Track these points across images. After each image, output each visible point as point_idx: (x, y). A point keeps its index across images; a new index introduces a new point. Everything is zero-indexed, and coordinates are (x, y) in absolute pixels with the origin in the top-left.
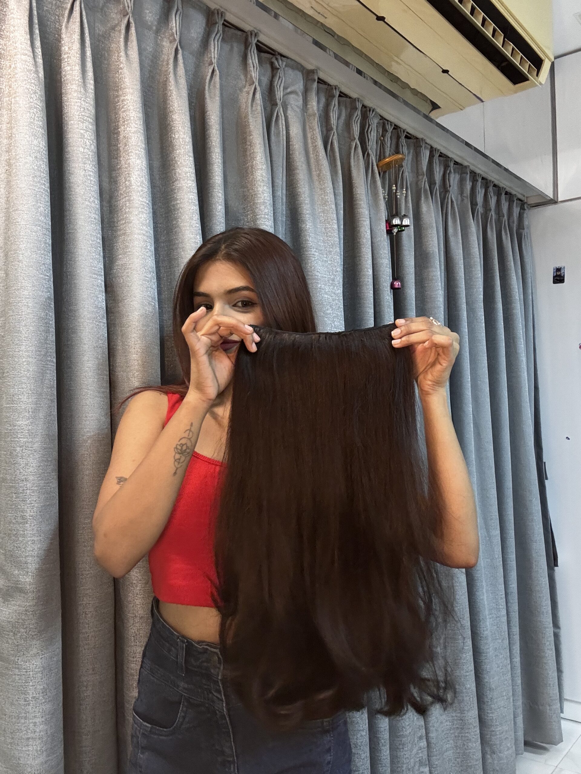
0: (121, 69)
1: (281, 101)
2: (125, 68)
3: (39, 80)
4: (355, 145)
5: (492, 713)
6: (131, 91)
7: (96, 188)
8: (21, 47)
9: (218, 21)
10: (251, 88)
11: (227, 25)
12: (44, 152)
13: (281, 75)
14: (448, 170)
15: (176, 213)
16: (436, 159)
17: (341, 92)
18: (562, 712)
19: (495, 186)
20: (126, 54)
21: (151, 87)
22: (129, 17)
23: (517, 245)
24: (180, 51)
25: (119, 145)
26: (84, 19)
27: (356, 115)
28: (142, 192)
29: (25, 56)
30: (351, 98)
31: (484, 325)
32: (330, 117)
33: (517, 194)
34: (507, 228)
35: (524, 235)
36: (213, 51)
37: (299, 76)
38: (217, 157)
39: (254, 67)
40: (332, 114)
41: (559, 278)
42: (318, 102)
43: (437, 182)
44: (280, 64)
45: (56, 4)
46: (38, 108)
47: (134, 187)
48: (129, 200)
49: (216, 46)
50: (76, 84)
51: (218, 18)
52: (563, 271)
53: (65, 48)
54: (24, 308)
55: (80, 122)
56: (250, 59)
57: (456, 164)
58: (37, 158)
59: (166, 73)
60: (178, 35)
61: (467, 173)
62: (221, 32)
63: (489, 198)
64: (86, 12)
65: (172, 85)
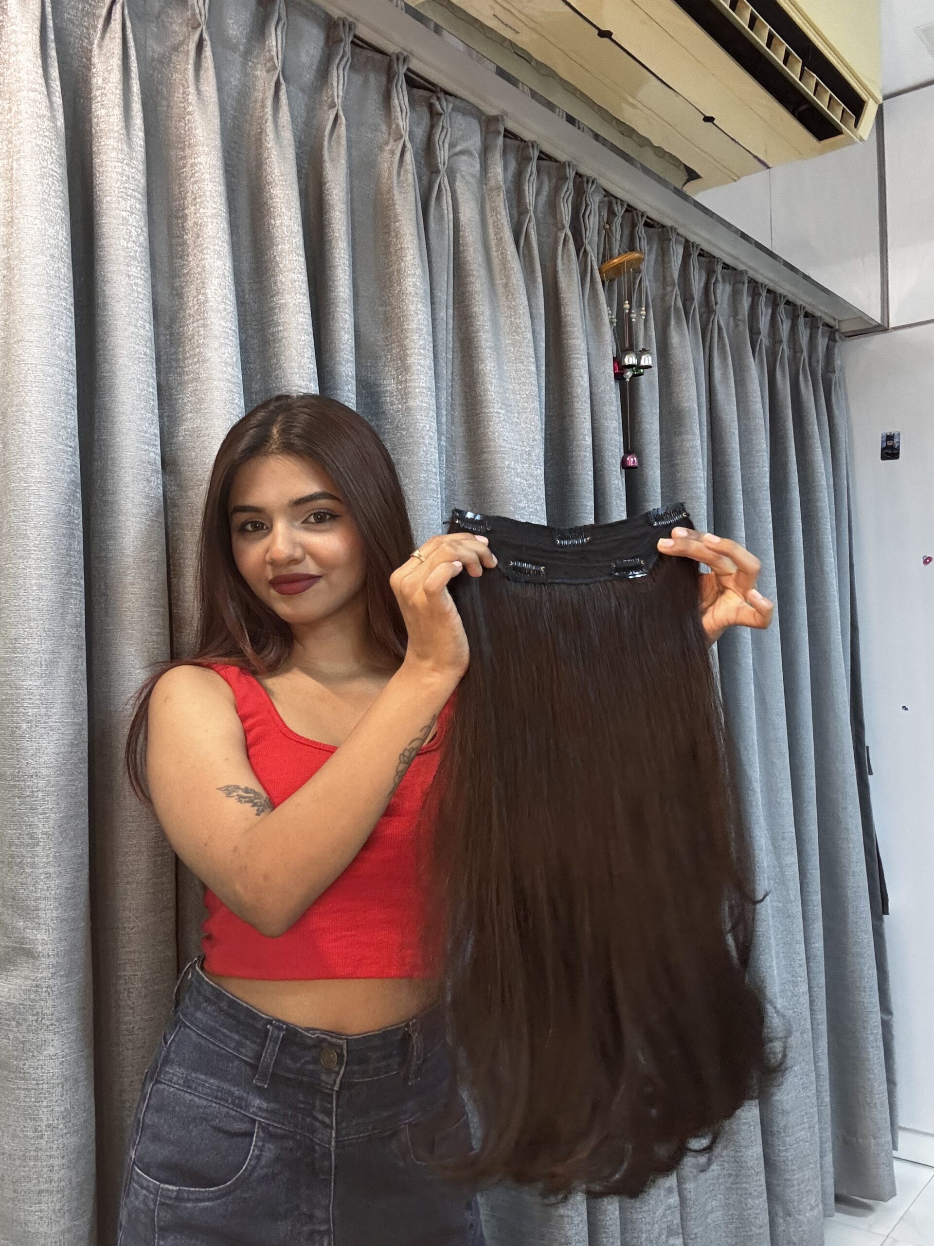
0: (190, 113)
1: (446, 166)
2: (196, 113)
3: (57, 132)
4: (563, 237)
5: (786, 1150)
6: (206, 149)
7: (147, 305)
8: (29, 79)
9: (344, 37)
10: (397, 145)
11: (359, 43)
12: (65, 247)
13: (445, 124)
14: (713, 276)
15: (277, 345)
16: (694, 260)
17: (541, 152)
18: (895, 1148)
19: (788, 303)
20: (199, 91)
21: (236, 143)
22: (202, 30)
23: (823, 400)
24: (283, 87)
25: (185, 237)
26: (128, 33)
27: (565, 189)
28: (224, 313)
29: (35, 93)
30: (558, 161)
31: (771, 526)
32: (524, 191)
33: (824, 317)
34: (808, 369)
35: (835, 383)
36: (335, 84)
37: (475, 125)
39: (401, 111)
40: (527, 188)
41: (890, 451)
42: (505, 168)
43: (696, 296)
44: (445, 106)
45: (83, 10)
46: (56, 176)
47: (212, 303)
48: (204, 326)
49: (341, 77)
50: (114, 138)
51: (344, 32)
52: (897, 440)
53: (97, 81)
54: (32, 499)
55: (120, 199)
56: (396, 97)
57: (725, 269)
58: (54, 257)
59: (260, 121)
60: (280, 60)
61: (744, 283)
62: (349, 54)
63: (778, 321)
64: (131, 22)
65: (271, 142)
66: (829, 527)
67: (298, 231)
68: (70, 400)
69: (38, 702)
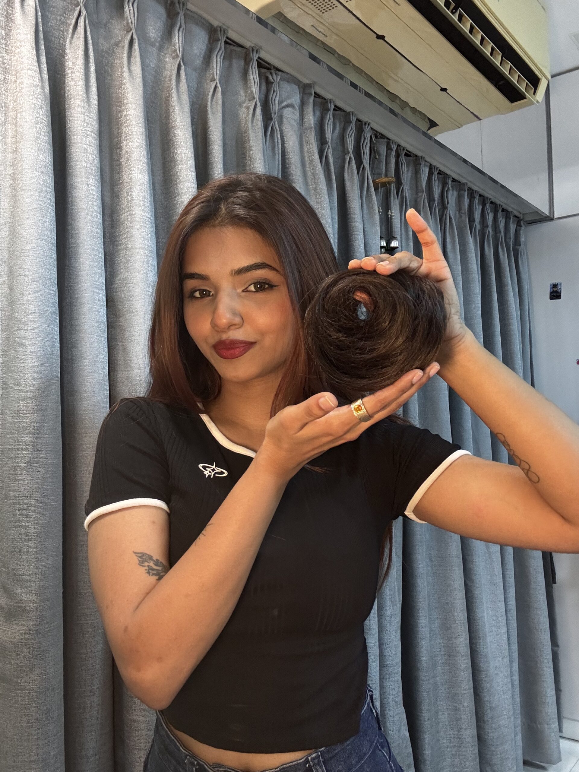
0: (124, 84)
1: (276, 115)
2: (128, 84)
3: (45, 95)
4: (348, 158)
5: (492, 732)
6: (134, 106)
7: (99, 202)
8: (28, 62)
9: (221, 38)
10: (252, 104)
11: (229, 42)
12: (50, 167)
13: (275, 89)
14: (446, 186)
16: (435, 176)
17: (335, 106)
18: (560, 730)
19: (492, 203)
20: (129, 69)
21: (154, 103)
22: (133, 33)
23: (513, 261)
24: (183, 68)
25: (121, 160)
26: (88, 35)
27: (350, 129)
28: (144, 207)
29: (31, 72)
30: (346, 112)
32: (325, 130)
33: (514, 211)
34: (504, 244)
35: (521, 252)
36: (215, 67)
37: (296, 88)
39: (255, 83)
40: (326, 128)
41: (555, 294)
42: (314, 116)
43: (436, 199)
44: (275, 78)
45: (60, 20)
46: (44, 123)
47: (136, 201)
48: (131, 215)
49: (219, 62)
50: (79, 99)
51: (221, 35)
52: (560, 287)
53: (69, 64)
54: (29, 323)
55: (83, 137)
56: (251, 74)
57: (454, 182)
58: (43, 173)
59: (168, 89)
60: (181, 52)
61: (465, 191)
62: (223, 48)
63: (486, 214)
64: (90, 28)
65: (174, 101)
66: (518, 341)
68: (52, 262)
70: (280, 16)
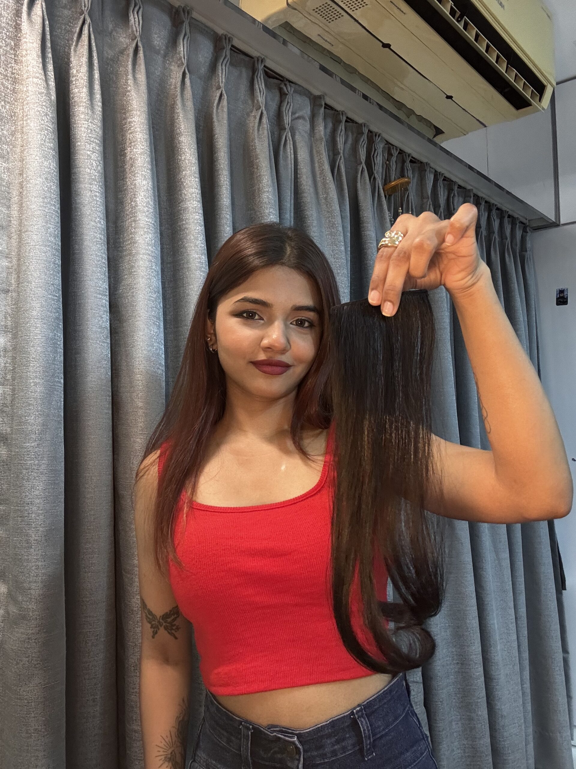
0: (129, 91)
1: (290, 126)
2: (132, 91)
3: (51, 103)
4: (361, 169)
5: (504, 741)
6: (138, 113)
7: (102, 208)
8: (33, 70)
9: (225, 46)
10: (258, 113)
11: (235, 50)
12: (55, 173)
13: (289, 100)
14: (452, 192)
15: (182, 233)
16: (440, 182)
17: (347, 118)
18: (572, 739)
19: (498, 209)
20: (134, 76)
21: (159, 110)
22: (137, 41)
23: (520, 267)
24: (188, 76)
25: (125, 167)
26: (92, 42)
27: (362, 140)
28: (148, 213)
29: (36, 80)
30: (358, 123)
32: (337, 141)
33: (520, 218)
34: (511, 250)
35: (527, 258)
36: (220, 75)
37: (307, 102)
38: (225, 179)
39: (260, 92)
40: (339, 139)
41: (562, 300)
42: (325, 128)
43: (442, 205)
44: (289, 89)
45: (65, 29)
46: (49, 130)
47: (140, 207)
48: (135, 221)
49: (224, 70)
50: (83, 106)
51: (226, 43)
52: (566, 293)
53: (74, 71)
54: (32, 329)
55: (87, 144)
56: (257, 84)
57: (459, 188)
58: (47, 179)
59: (173, 97)
60: (186, 60)
61: (470, 197)
62: (228, 56)
63: (492, 220)
64: (94, 36)
65: (179, 109)
67: (195, 163)
68: (56, 267)
69: (33, 456)
70: (287, 26)
